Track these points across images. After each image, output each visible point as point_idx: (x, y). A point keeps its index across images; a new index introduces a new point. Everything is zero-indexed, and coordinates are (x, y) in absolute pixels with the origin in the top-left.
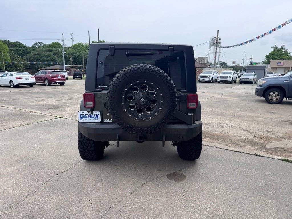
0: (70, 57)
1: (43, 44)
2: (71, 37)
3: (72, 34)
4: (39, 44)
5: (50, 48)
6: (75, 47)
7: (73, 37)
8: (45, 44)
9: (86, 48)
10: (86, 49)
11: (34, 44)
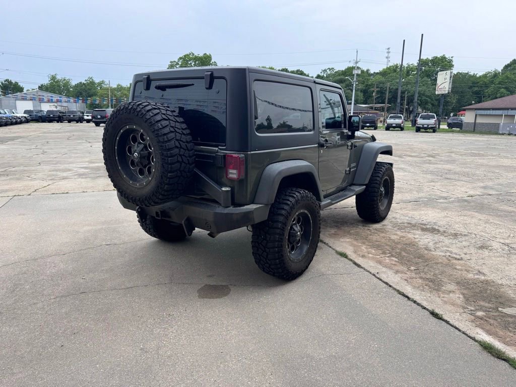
0: (374, 91)
1: (335, 71)
2: (387, 55)
3: (389, 49)
4: (328, 71)
5: (342, 77)
6: (386, 71)
7: (390, 55)
8: (337, 70)
9: (408, 72)
10: (407, 75)
11: (321, 71)
